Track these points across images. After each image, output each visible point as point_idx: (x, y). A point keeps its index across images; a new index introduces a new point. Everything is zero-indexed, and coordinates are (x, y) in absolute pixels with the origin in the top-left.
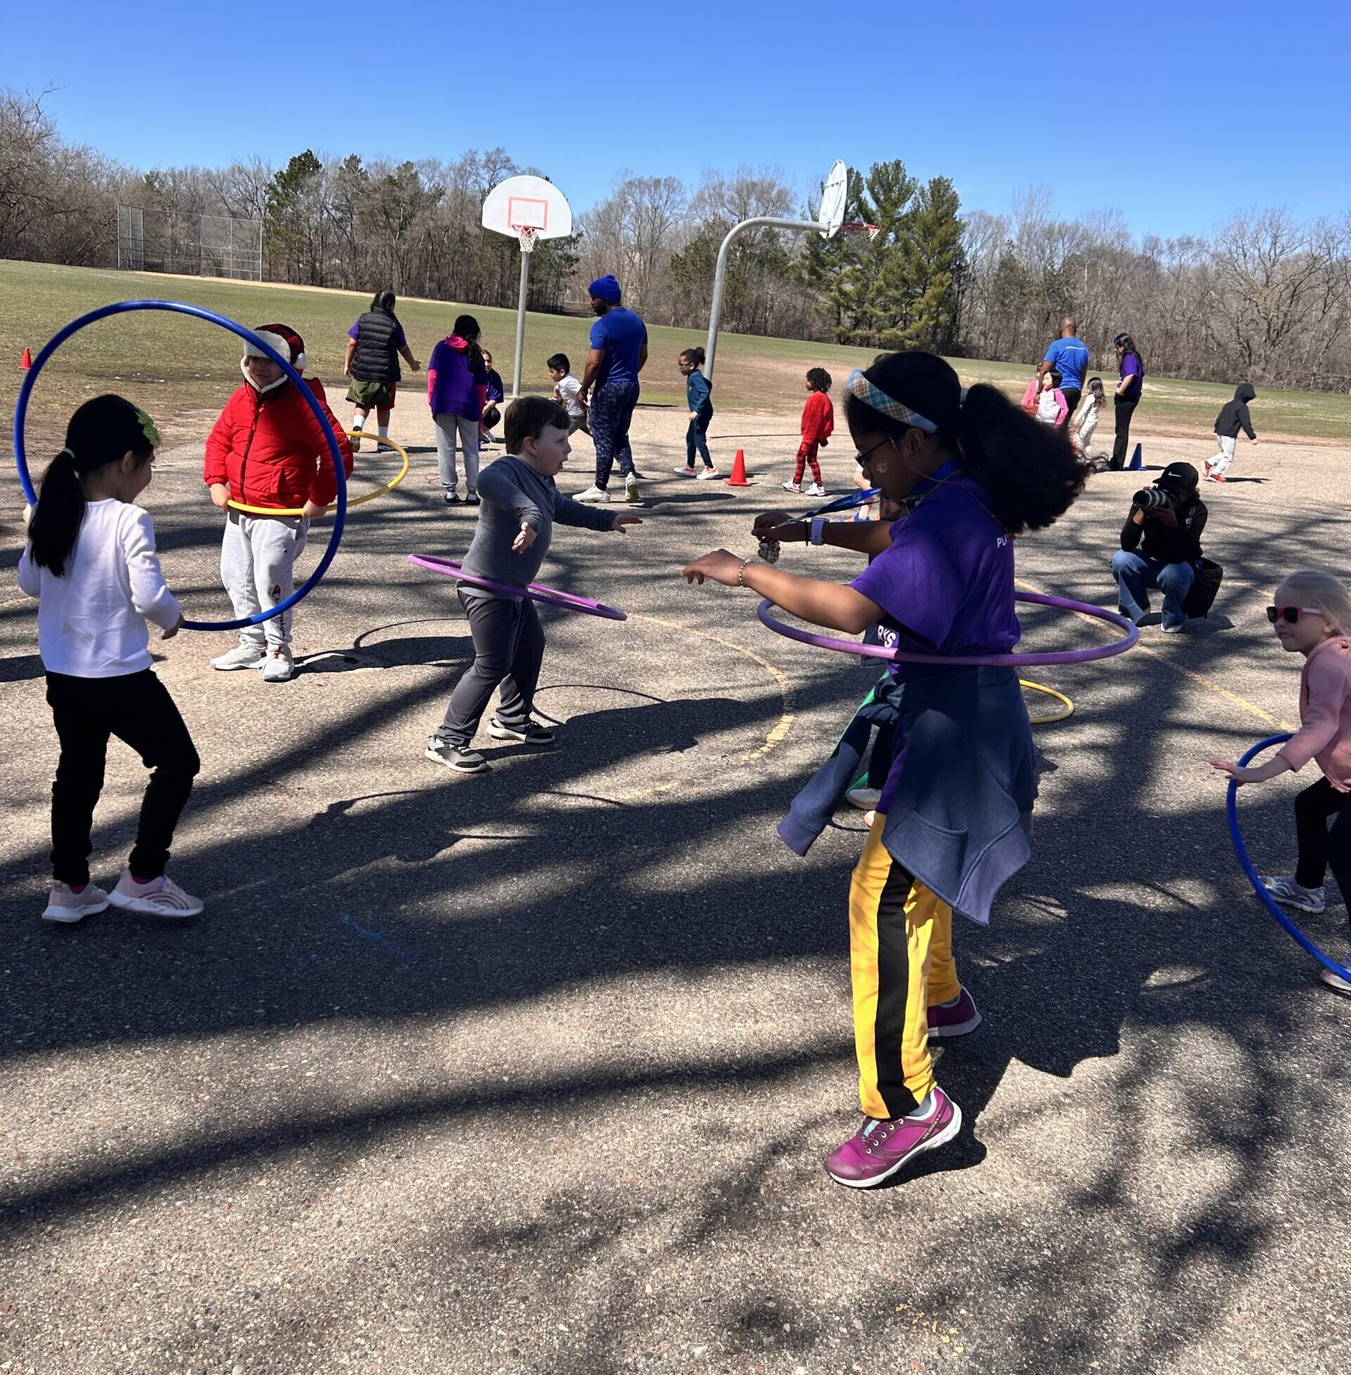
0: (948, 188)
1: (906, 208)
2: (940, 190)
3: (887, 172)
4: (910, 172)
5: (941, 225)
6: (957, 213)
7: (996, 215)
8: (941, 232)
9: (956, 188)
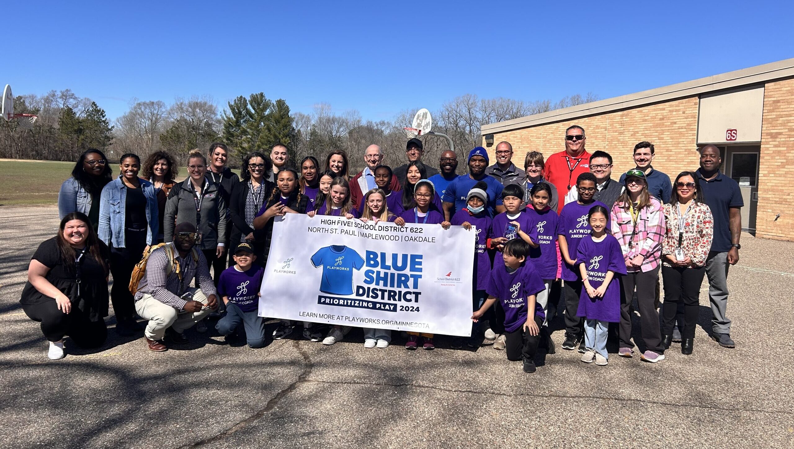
0: (284, 104)
1: (267, 112)
2: (281, 104)
3: (257, 97)
4: (267, 97)
5: (283, 118)
6: (289, 114)
7: (306, 115)
8: (283, 121)
9: (287, 103)
